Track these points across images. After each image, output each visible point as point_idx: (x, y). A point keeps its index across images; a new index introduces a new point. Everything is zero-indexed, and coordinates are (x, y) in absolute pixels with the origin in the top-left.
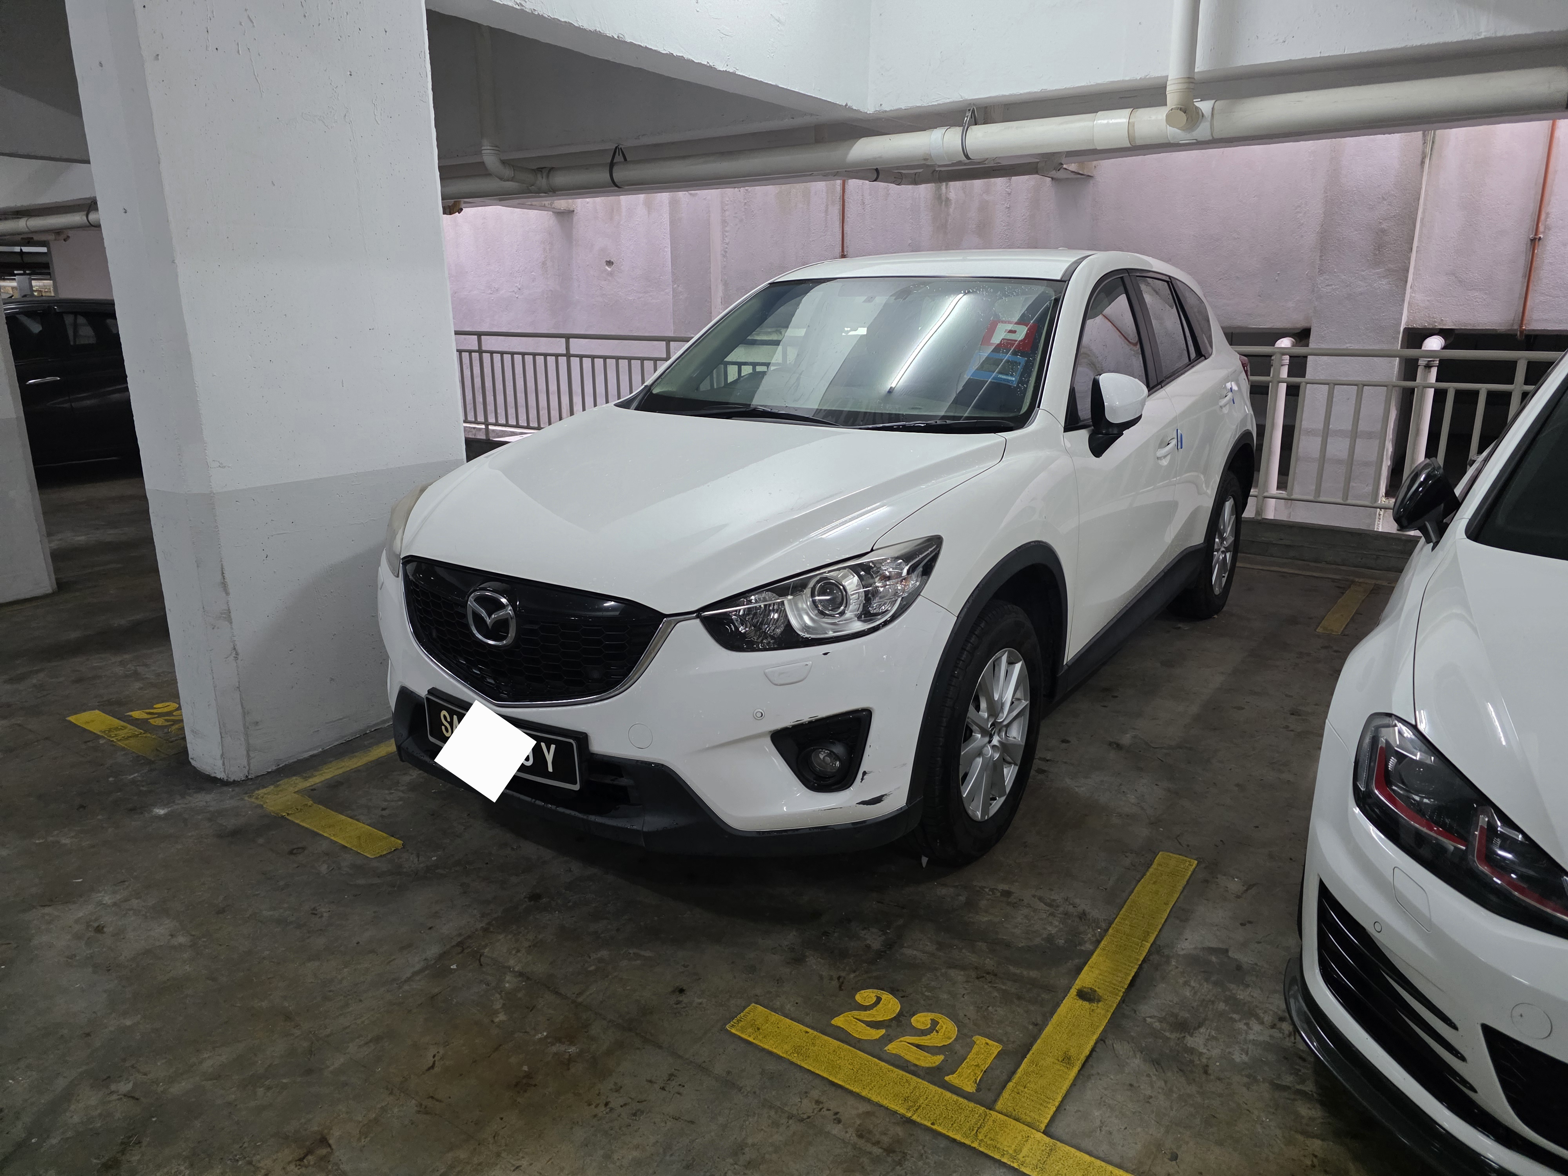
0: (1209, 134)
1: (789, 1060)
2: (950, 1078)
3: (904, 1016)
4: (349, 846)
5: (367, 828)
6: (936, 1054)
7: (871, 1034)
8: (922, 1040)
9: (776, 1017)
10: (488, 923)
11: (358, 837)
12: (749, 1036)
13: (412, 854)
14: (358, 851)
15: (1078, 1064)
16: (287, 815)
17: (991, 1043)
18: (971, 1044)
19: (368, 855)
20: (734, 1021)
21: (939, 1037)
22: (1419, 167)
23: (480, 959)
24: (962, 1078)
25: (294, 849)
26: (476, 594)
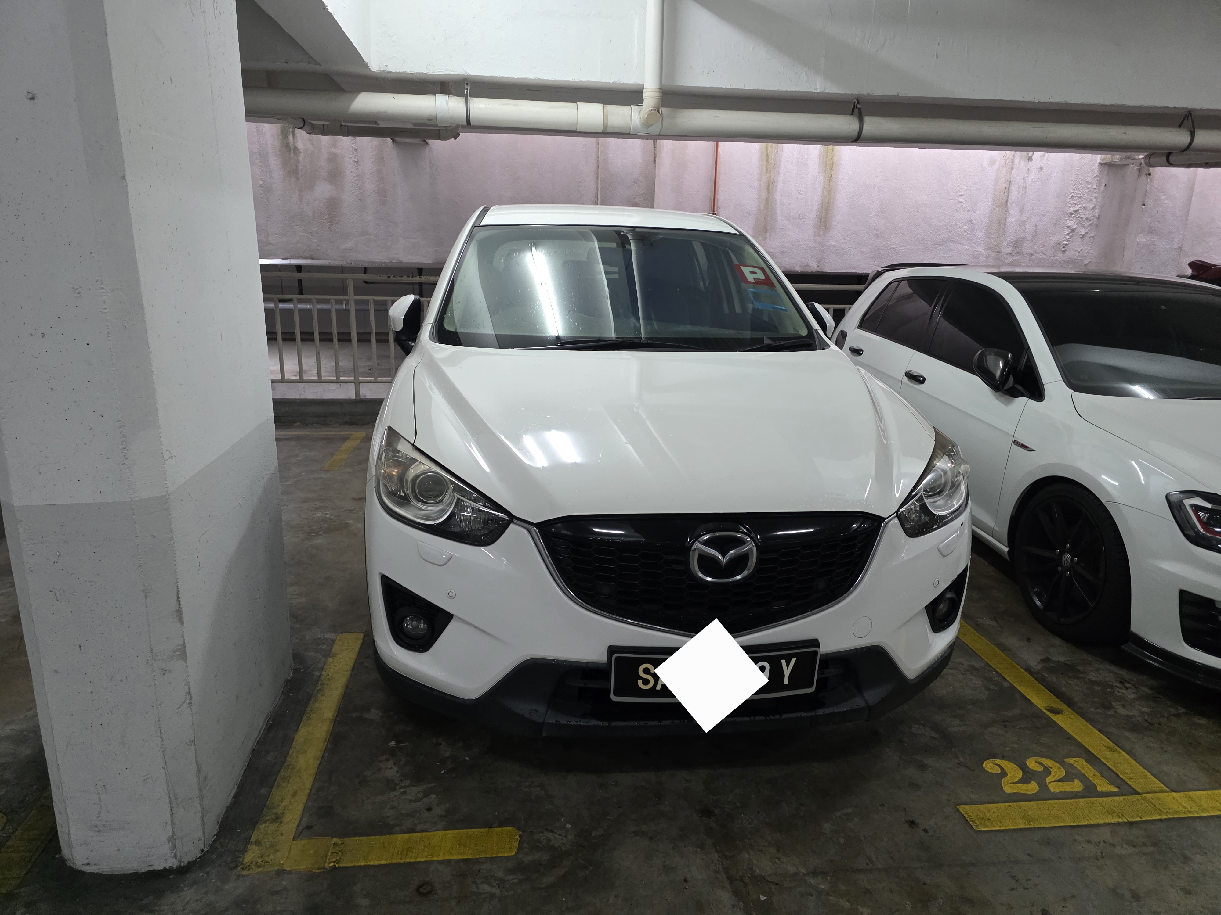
0: (659, 129)
1: (1034, 828)
2: (1099, 789)
3: (1024, 768)
4: (470, 857)
5: (451, 833)
6: (1072, 781)
7: (1032, 787)
8: (1054, 776)
9: (982, 807)
10: (717, 851)
11: (460, 845)
12: (995, 827)
13: (542, 833)
14: (487, 856)
15: (1119, 749)
16: (335, 864)
17: (1075, 759)
18: (1071, 765)
19: (506, 855)
20: (971, 823)
21: (1056, 770)
22: (653, 163)
23: (767, 881)
24: (1103, 786)
25: (418, 890)
26: (706, 537)
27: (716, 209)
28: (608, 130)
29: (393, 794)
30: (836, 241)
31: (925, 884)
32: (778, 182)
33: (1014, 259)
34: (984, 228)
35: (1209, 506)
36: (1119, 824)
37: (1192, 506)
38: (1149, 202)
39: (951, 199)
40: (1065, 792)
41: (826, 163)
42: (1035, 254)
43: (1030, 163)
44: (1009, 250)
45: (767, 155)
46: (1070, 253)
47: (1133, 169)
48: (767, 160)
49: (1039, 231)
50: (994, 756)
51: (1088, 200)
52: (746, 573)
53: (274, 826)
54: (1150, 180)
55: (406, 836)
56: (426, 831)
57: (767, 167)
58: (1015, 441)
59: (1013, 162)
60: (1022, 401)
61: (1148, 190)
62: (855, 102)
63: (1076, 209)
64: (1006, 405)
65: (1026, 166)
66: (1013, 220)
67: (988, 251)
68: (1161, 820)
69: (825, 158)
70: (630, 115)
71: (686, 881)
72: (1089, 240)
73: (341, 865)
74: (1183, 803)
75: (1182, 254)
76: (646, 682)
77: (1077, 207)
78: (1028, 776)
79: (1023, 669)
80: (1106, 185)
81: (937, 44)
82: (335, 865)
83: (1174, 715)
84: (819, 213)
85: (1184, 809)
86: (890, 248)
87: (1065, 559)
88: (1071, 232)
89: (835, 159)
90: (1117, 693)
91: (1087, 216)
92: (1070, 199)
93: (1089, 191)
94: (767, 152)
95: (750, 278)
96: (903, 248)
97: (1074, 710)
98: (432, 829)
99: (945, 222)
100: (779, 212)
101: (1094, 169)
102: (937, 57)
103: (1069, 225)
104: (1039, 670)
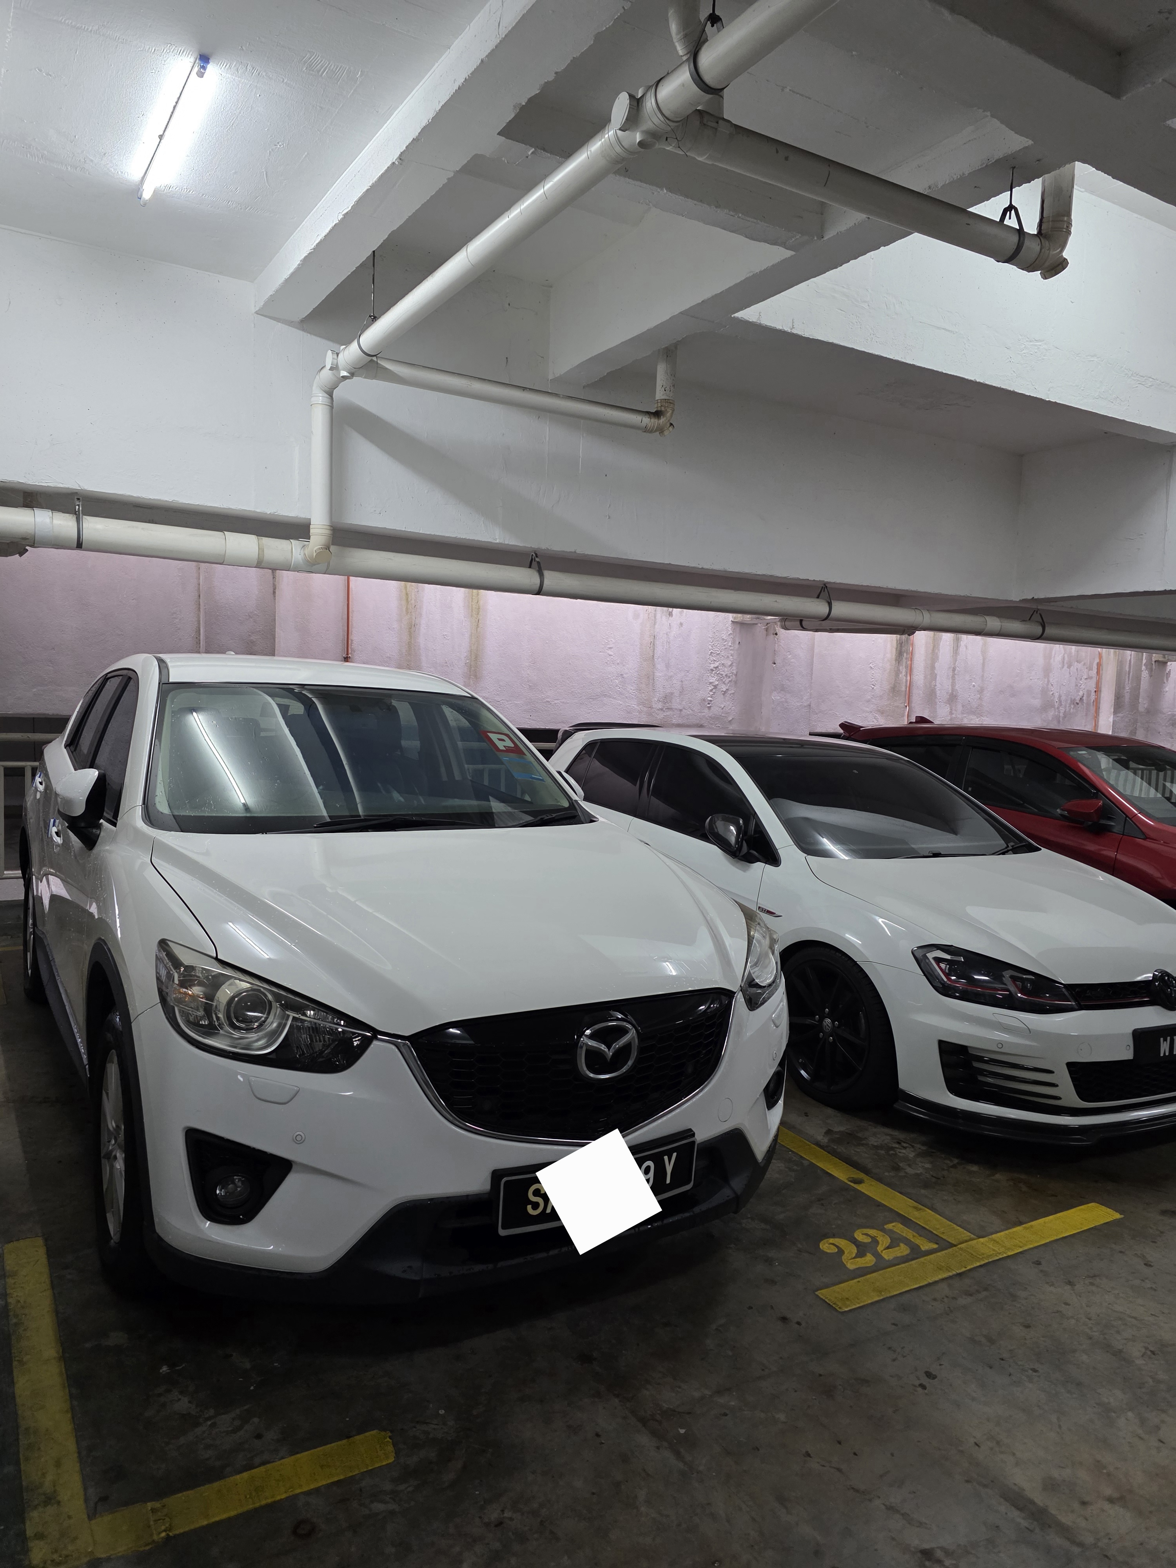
1: (887, 1297)
2: (923, 1249)
3: (855, 1242)
4: (342, 1477)
5: (304, 1456)
6: (898, 1245)
7: (869, 1260)
8: (882, 1245)
9: (836, 1288)
10: (617, 1396)
11: (322, 1467)
12: (855, 1305)
13: (415, 1427)
14: (362, 1471)
15: (924, 1208)
16: (168, 1532)
17: (893, 1224)
18: (891, 1231)
19: (384, 1463)
20: (834, 1306)
21: (881, 1238)
22: (272, 595)
23: (679, 1413)
24: (926, 1245)
25: (295, 1532)
26: (588, 1032)
27: (350, 652)
28: (263, 565)
29: (199, 1430)
30: (489, 692)
31: (820, 1375)
32: (420, 624)
33: (665, 714)
34: (634, 682)
35: (948, 957)
36: (950, 1277)
37: (936, 959)
38: (778, 661)
39: (601, 652)
40: (897, 1257)
41: (472, 607)
42: (684, 710)
43: (670, 618)
44: (660, 706)
45: (407, 594)
46: (715, 710)
47: (760, 628)
48: (407, 599)
49: (685, 686)
50: (826, 1236)
51: (726, 657)
52: (630, 1063)
53: (51, 1510)
54: (777, 639)
55: (245, 1475)
56: (269, 1462)
57: (407, 607)
58: (759, 907)
59: (655, 617)
60: (759, 866)
61: (776, 649)
62: (532, 555)
63: (716, 666)
64: (744, 871)
65: (667, 621)
66: (661, 675)
67: (641, 706)
68: (981, 1266)
69: (470, 602)
70: (290, 551)
71: (598, 1435)
72: (730, 697)
73: (177, 1532)
74: (991, 1246)
75: (811, 711)
76: (535, 1206)
77: (717, 664)
78: (862, 1249)
79: (814, 1144)
80: (739, 643)
81: (608, 506)
82: (168, 1535)
83: (952, 1167)
84: (468, 661)
85: (994, 1252)
86: (545, 701)
87: (826, 1024)
88: (713, 688)
89: (481, 603)
90: (899, 1154)
91: (727, 673)
92: (710, 655)
93: (726, 648)
94: (406, 591)
95: (501, 745)
96: (558, 701)
97: (872, 1177)
98: (276, 1458)
99: (597, 675)
100: (423, 658)
101: (727, 627)
102: (609, 518)
103: (711, 681)
104: (827, 1143)
